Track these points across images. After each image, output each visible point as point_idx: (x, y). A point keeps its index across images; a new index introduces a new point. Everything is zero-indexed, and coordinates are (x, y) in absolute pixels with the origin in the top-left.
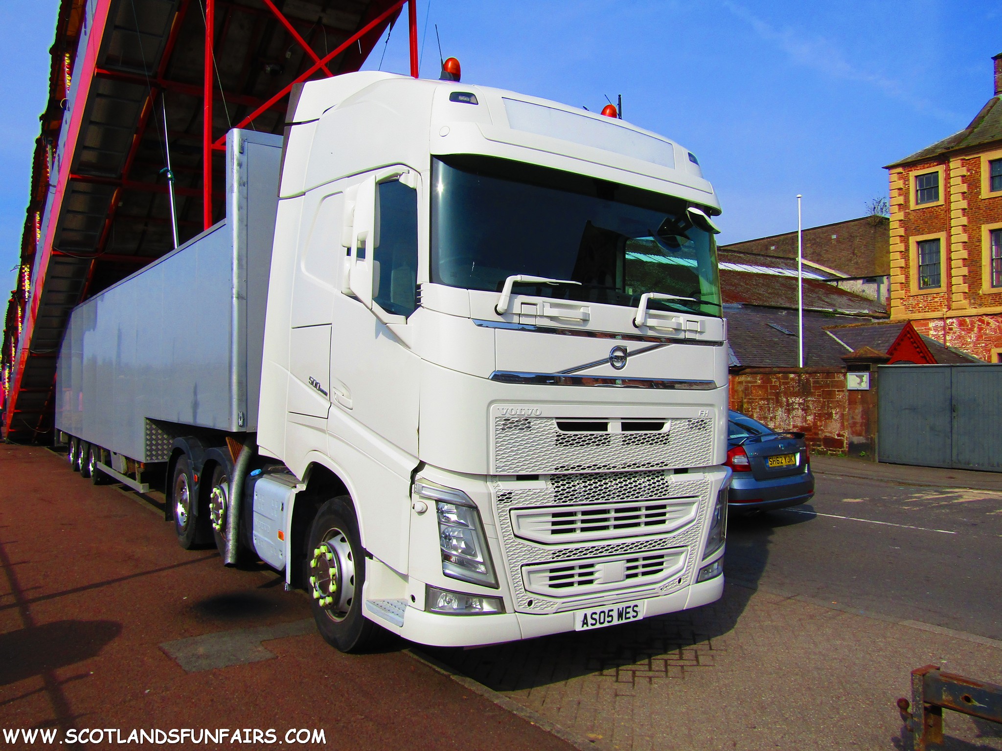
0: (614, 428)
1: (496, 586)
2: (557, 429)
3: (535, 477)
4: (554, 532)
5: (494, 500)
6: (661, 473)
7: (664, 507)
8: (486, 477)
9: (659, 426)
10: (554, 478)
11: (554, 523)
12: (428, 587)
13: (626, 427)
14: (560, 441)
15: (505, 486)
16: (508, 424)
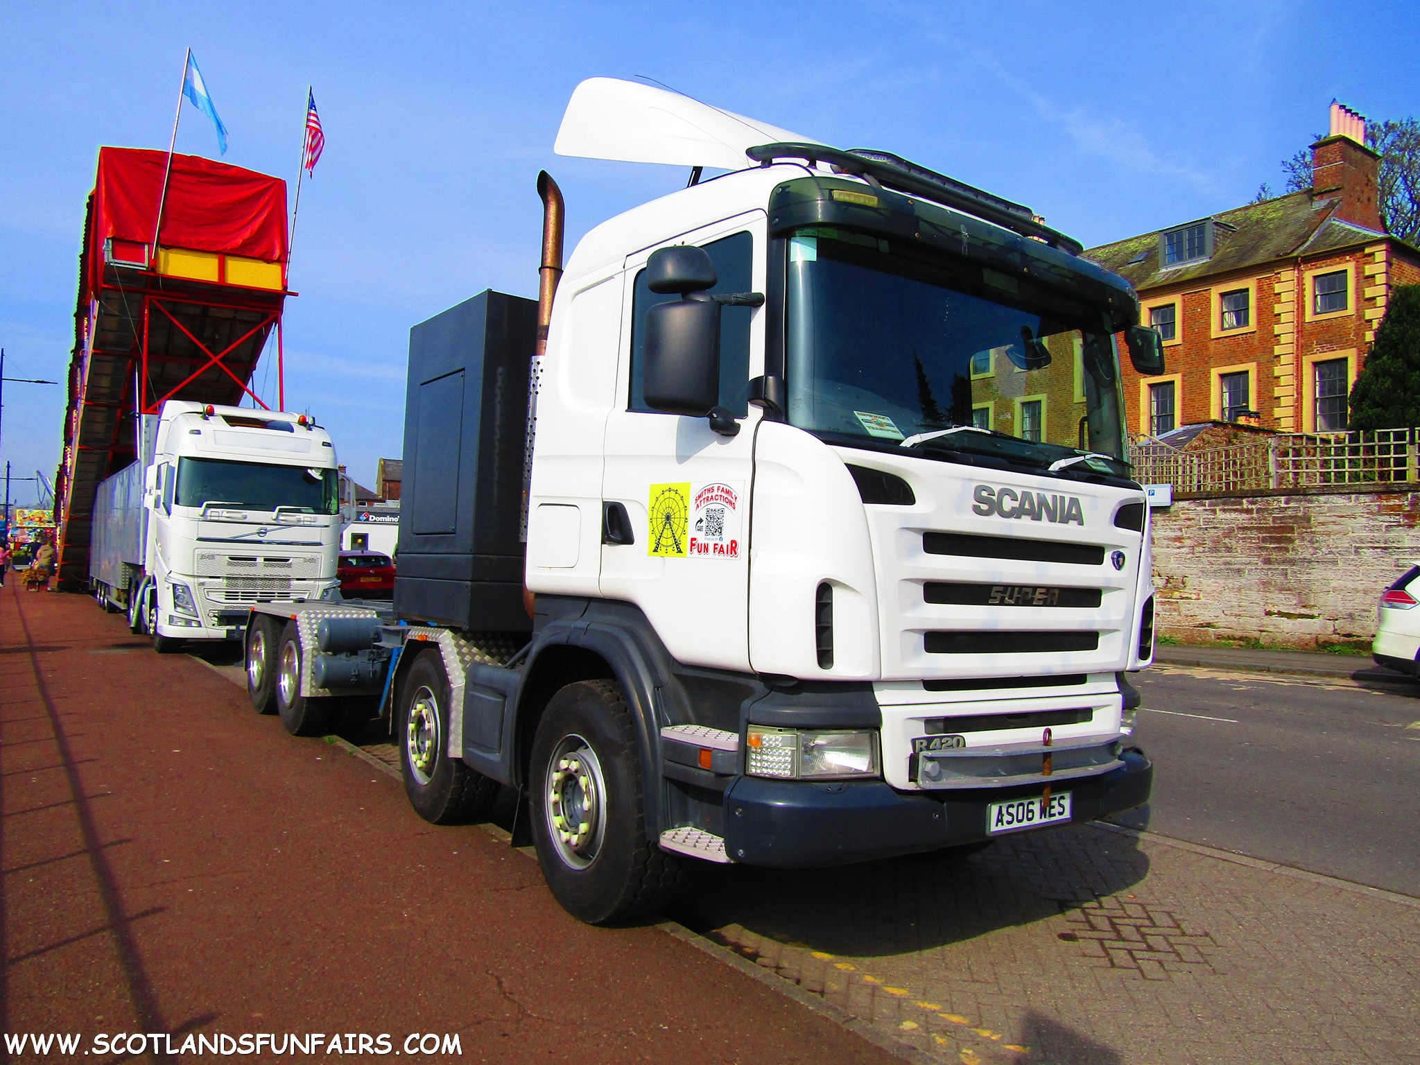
0: (260, 560)
1: (198, 617)
2: (228, 559)
3: (219, 577)
4: (226, 599)
5: (196, 585)
6: (289, 579)
7: (289, 593)
8: (194, 576)
9: (288, 560)
10: (227, 578)
11: (226, 596)
12: (170, 616)
13: (265, 560)
14: (229, 564)
15: (202, 580)
16: (203, 557)
